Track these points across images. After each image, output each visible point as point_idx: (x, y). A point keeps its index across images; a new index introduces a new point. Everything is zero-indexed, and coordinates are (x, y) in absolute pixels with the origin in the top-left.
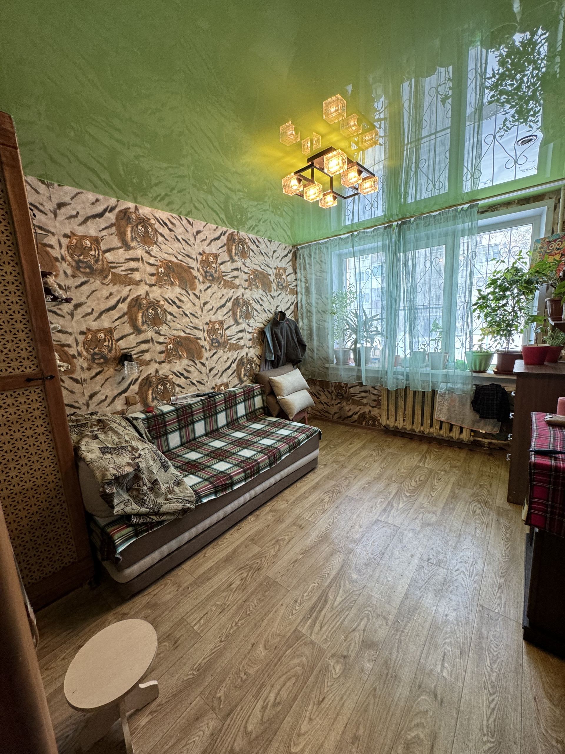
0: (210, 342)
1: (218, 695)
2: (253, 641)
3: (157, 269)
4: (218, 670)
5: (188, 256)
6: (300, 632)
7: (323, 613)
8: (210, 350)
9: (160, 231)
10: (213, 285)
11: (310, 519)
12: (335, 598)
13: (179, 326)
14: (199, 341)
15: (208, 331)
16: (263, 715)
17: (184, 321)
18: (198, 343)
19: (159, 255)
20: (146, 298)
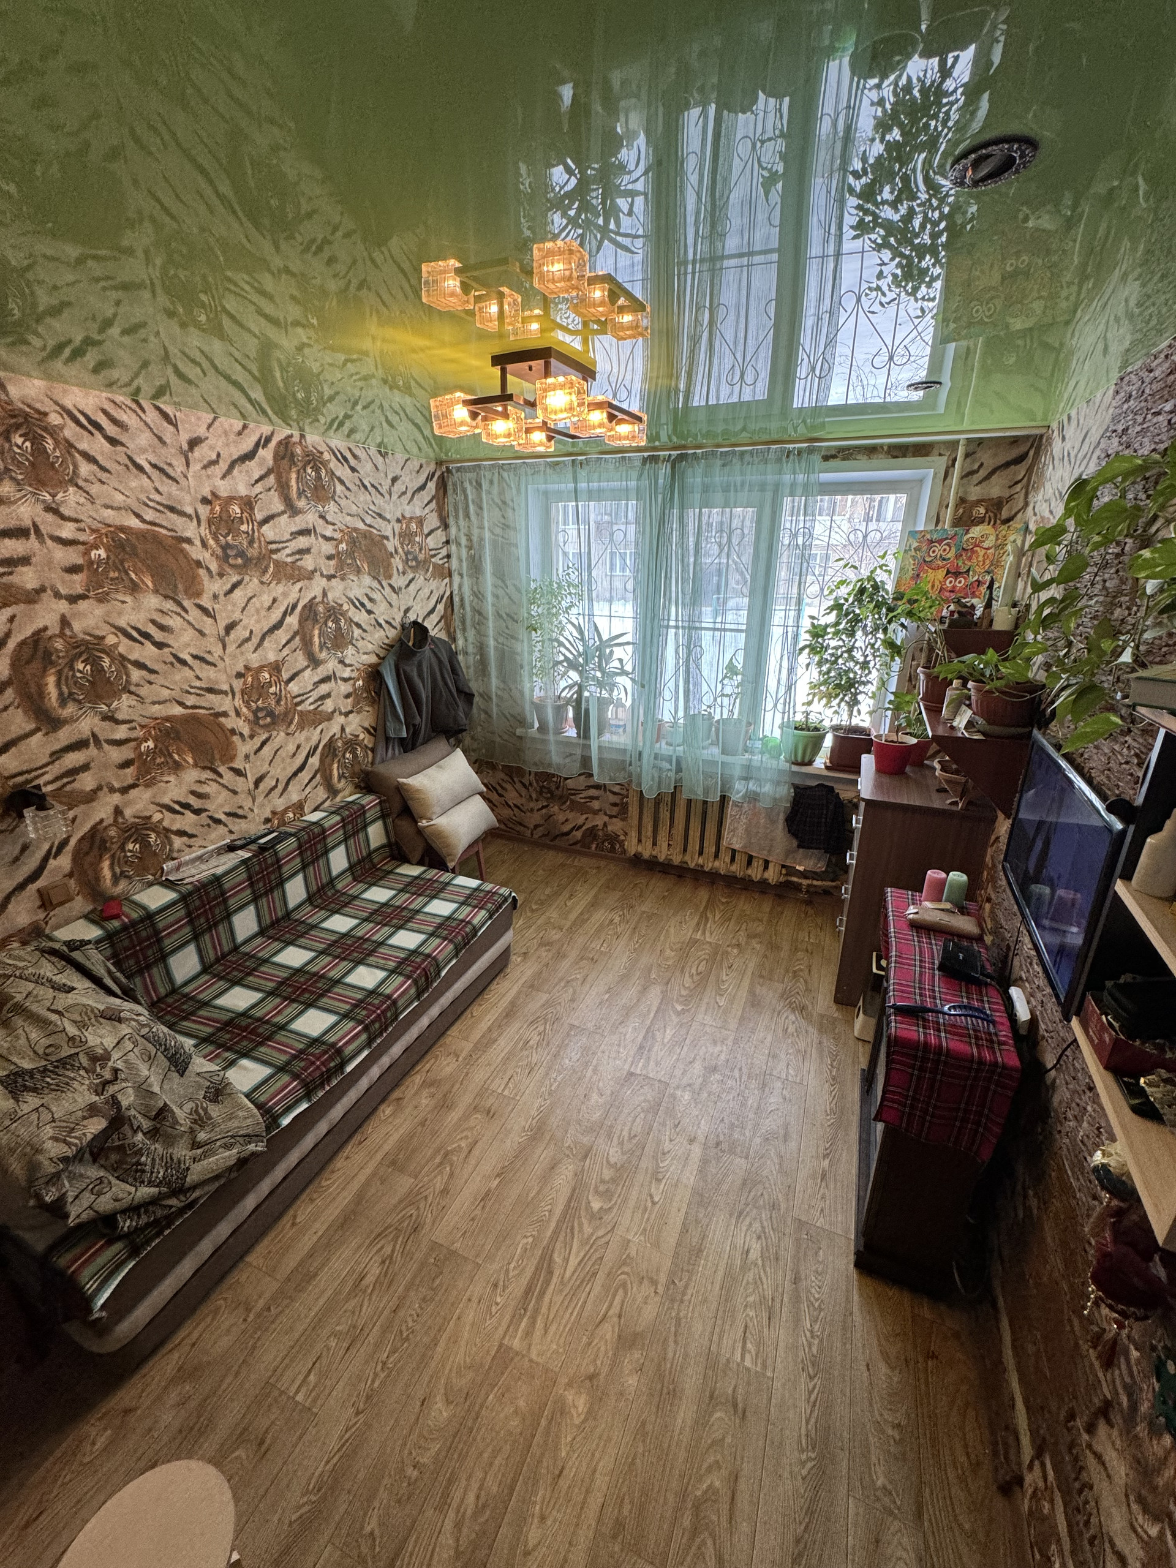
0: (251, 716)
1: (368, 1529)
2: (420, 1394)
3: (87, 553)
4: (361, 1476)
5: (172, 509)
6: (509, 1349)
7: (547, 1299)
8: (252, 737)
9: (83, 446)
10: (247, 578)
11: (506, 1093)
12: (566, 1260)
13: (166, 693)
14: (222, 720)
15: (243, 692)
16: (458, 1540)
17: (178, 677)
18: (221, 726)
19: (86, 512)
20: (62, 635)
